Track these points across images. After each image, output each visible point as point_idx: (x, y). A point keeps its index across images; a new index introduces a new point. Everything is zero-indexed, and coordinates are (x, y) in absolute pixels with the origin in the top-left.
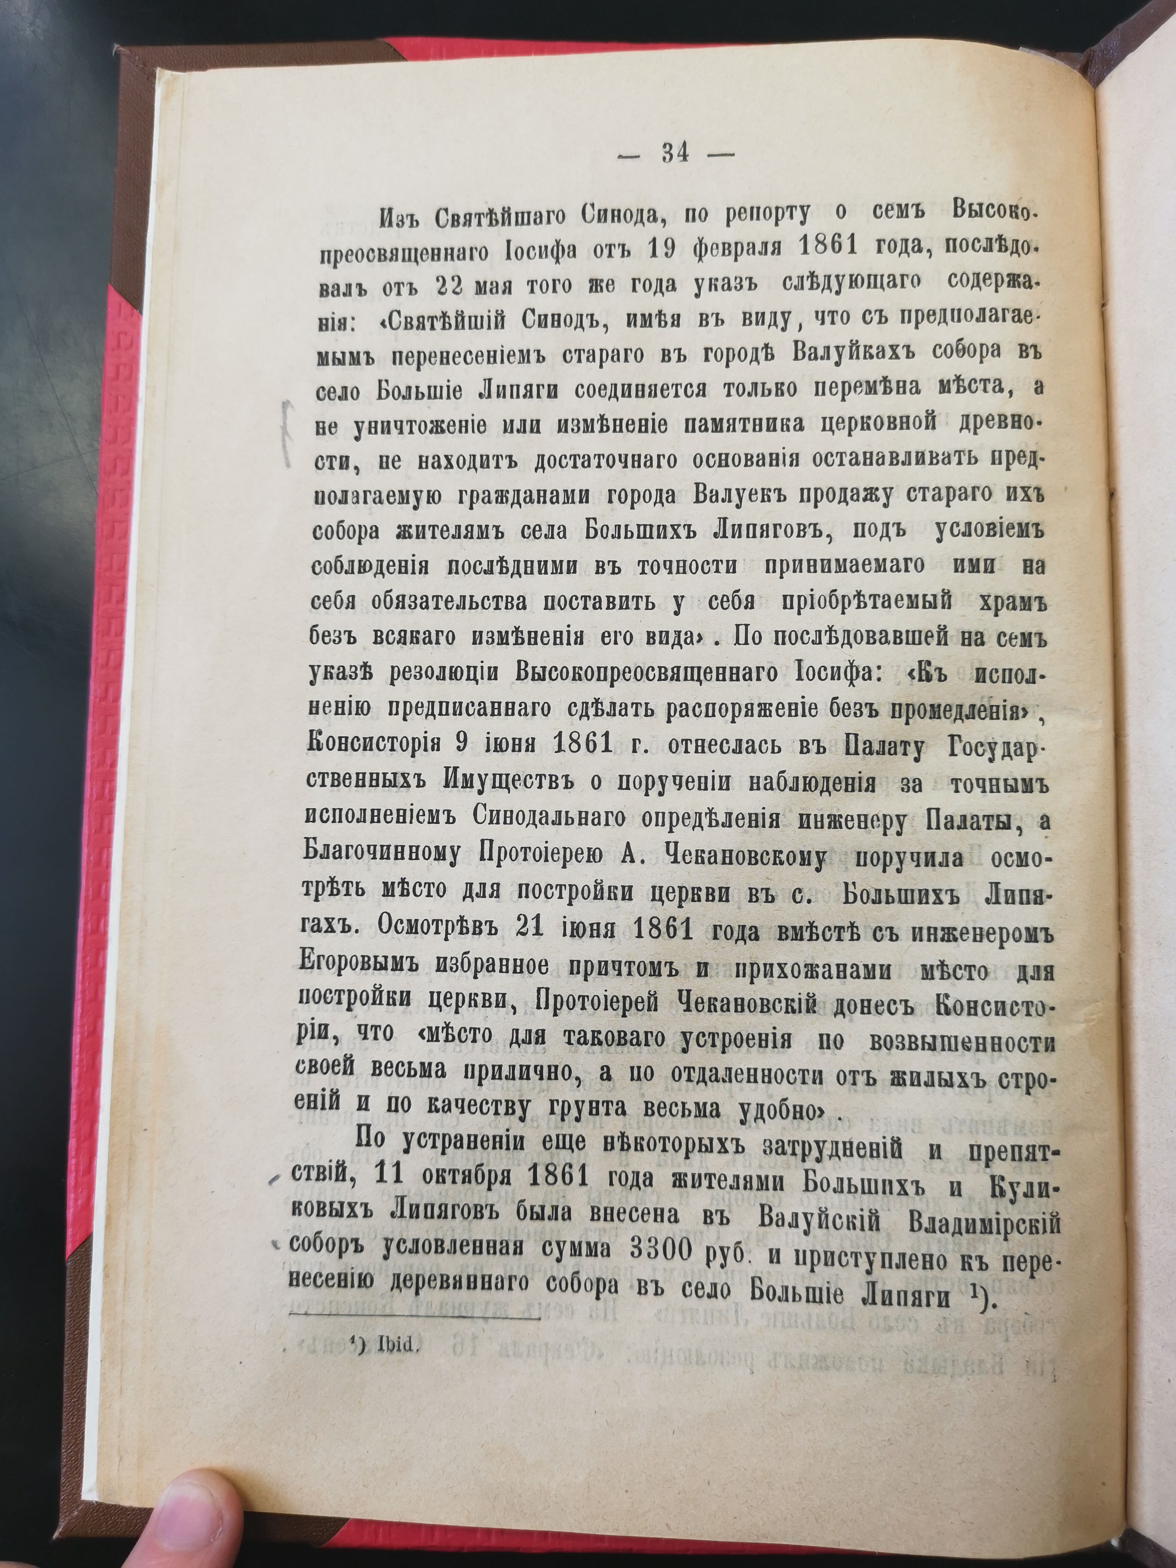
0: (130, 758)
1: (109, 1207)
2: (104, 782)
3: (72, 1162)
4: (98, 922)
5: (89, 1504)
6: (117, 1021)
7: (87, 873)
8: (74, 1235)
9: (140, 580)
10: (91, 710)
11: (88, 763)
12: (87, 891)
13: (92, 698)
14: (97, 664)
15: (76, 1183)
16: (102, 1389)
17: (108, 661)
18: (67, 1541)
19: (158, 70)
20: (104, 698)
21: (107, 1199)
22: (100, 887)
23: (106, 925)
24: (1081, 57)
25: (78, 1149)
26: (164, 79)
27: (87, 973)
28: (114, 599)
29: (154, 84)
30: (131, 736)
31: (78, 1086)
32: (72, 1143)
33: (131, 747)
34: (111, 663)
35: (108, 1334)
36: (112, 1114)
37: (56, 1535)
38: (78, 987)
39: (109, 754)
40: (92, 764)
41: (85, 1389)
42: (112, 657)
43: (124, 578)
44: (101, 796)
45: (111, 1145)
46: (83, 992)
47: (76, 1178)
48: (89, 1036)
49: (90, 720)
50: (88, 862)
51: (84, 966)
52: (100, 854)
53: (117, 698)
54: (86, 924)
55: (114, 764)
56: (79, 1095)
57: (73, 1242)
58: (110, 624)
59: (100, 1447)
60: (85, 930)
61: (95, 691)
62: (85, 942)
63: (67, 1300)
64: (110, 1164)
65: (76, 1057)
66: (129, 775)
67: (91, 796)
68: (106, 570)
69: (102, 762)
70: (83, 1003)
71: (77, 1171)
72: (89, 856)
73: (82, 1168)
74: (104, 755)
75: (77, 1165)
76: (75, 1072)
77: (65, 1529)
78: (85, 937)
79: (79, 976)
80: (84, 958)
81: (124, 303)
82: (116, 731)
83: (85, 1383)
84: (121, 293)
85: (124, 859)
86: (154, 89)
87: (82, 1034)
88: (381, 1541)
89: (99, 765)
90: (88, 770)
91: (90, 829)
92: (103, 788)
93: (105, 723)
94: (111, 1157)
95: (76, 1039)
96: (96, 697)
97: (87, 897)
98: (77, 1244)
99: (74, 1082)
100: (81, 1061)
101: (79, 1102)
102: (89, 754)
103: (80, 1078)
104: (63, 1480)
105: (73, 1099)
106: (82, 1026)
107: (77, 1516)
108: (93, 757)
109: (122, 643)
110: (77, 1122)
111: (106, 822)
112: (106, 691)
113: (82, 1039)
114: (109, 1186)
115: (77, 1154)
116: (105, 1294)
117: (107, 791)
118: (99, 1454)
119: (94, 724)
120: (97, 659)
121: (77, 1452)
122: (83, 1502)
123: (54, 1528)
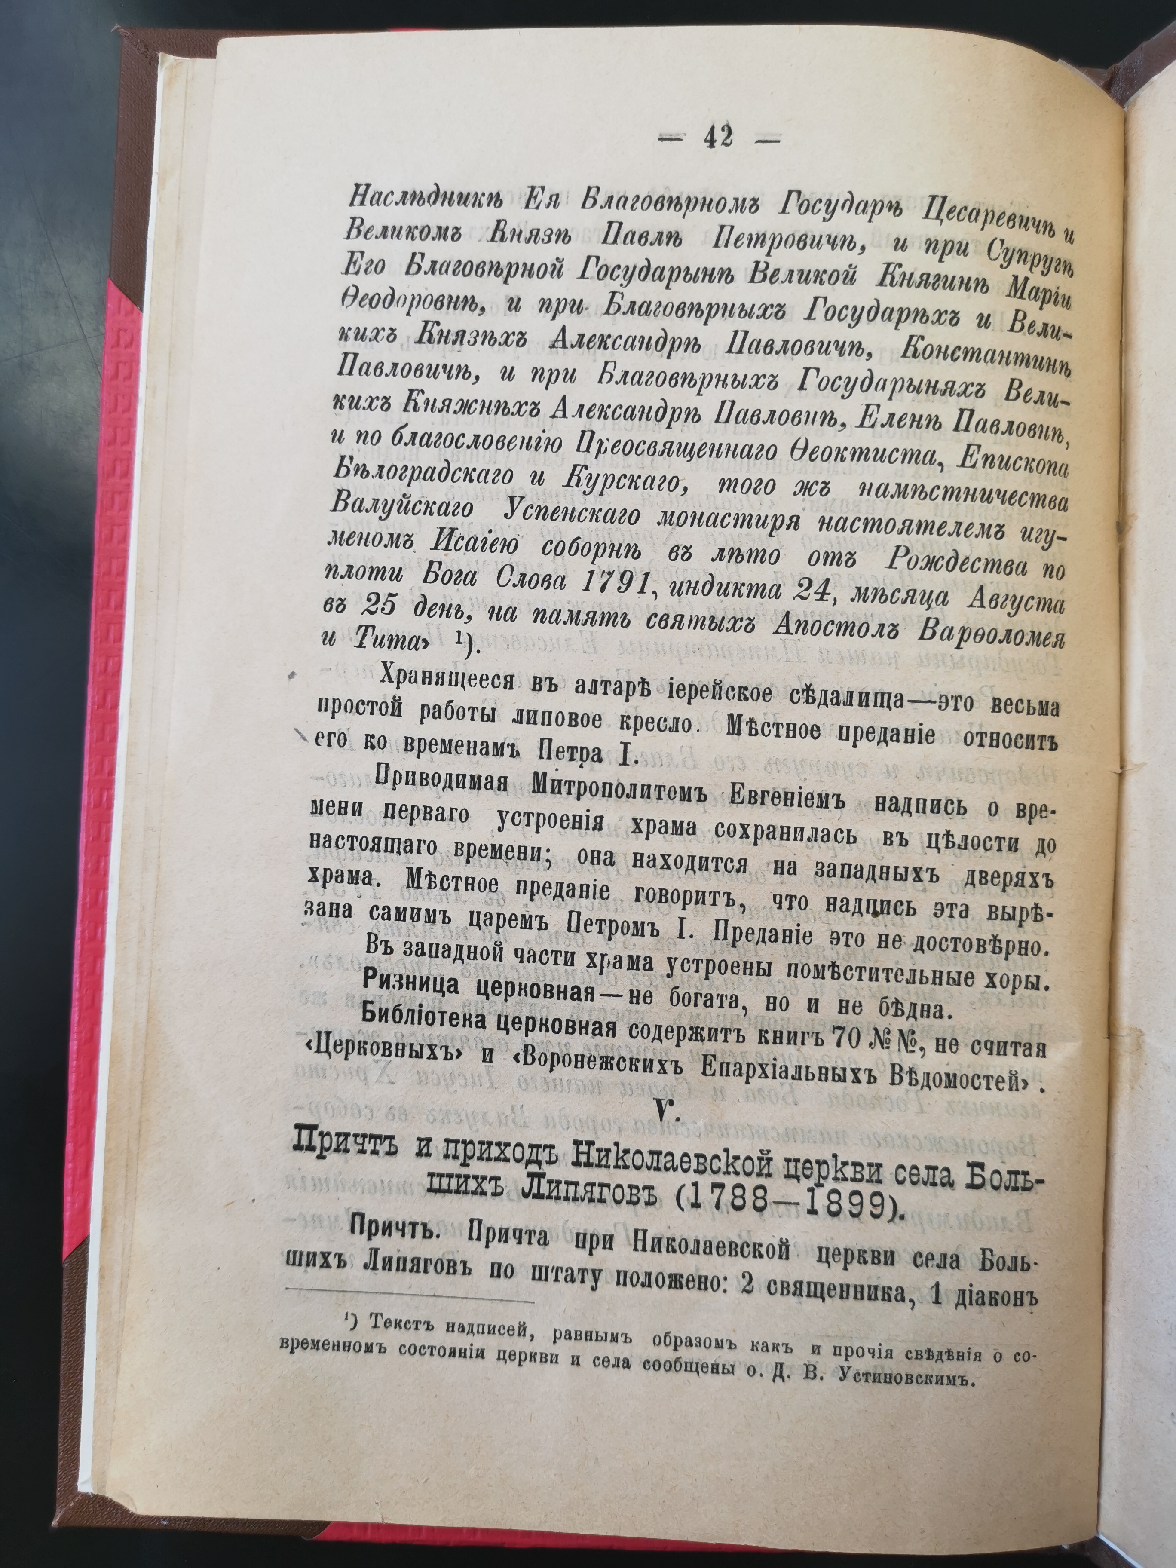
0: (128, 766)
1: (105, 1210)
2: (102, 790)
3: (69, 1166)
4: (96, 929)
5: (86, 1496)
6: (113, 1027)
7: (85, 881)
8: (70, 1237)
9: (139, 586)
10: (88, 718)
11: (86, 770)
12: (84, 898)
13: (89, 704)
14: (94, 671)
15: (73, 1188)
16: (97, 1386)
17: (106, 667)
18: (65, 1531)
19: (161, 54)
20: (103, 704)
21: (104, 1203)
22: (97, 894)
23: (103, 933)
24: (1105, 74)
25: (75, 1153)
26: (167, 64)
27: (84, 981)
28: (113, 604)
29: (157, 69)
30: (129, 745)
31: (75, 1092)
32: (69, 1147)
33: (129, 755)
34: (110, 669)
35: (103, 1334)
36: (108, 1120)
37: (54, 1523)
38: (75, 995)
39: (107, 762)
40: (90, 771)
41: (81, 1386)
42: (111, 663)
43: (123, 584)
44: (98, 804)
45: (107, 1150)
46: (80, 999)
47: (73, 1182)
48: (86, 1043)
49: (88, 727)
50: (86, 871)
51: (81, 973)
52: (98, 862)
53: (115, 705)
54: (83, 932)
55: (112, 772)
56: (76, 1101)
57: (70, 1244)
58: (108, 631)
59: (94, 1442)
60: (83, 938)
61: (93, 697)
62: (82, 950)
63: (64, 1299)
64: (106, 1169)
65: (73, 1063)
66: (127, 783)
67: (89, 803)
68: (104, 575)
69: (100, 770)
70: (80, 1011)
71: (74, 1176)
72: (86, 864)
73: (78, 1172)
74: (102, 763)
75: (74, 1169)
76: (72, 1078)
77: (63, 1519)
78: (82, 944)
79: (76, 983)
80: (81, 965)
81: (124, 298)
82: (114, 739)
83: (81, 1380)
84: (120, 288)
85: (122, 867)
86: (156, 75)
87: (79, 1040)
89: (96, 774)
90: (86, 778)
91: (87, 838)
92: (101, 796)
93: (103, 730)
94: (107, 1162)
95: (73, 1046)
96: (93, 704)
97: (84, 905)
98: (74, 1246)
99: (71, 1088)
100: (78, 1067)
101: (76, 1108)
102: (86, 761)
103: (77, 1084)
104: (59, 1472)
105: (71, 1104)
106: (79, 1033)
107: (73, 1508)
108: (90, 764)
109: (121, 649)
110: (74, 1126)
111: (104, 831)
112: (105, 698)
113: (79, 1045)
114: (105, 1189)
115: (74, 1158)
116: (100, 1294)
117: (105, 799)
118: (94, 1448)
119: (92, 731)
120: (95, 665)
121: (74, 1447)
122: (80, 1493)
123: (52, 1516)
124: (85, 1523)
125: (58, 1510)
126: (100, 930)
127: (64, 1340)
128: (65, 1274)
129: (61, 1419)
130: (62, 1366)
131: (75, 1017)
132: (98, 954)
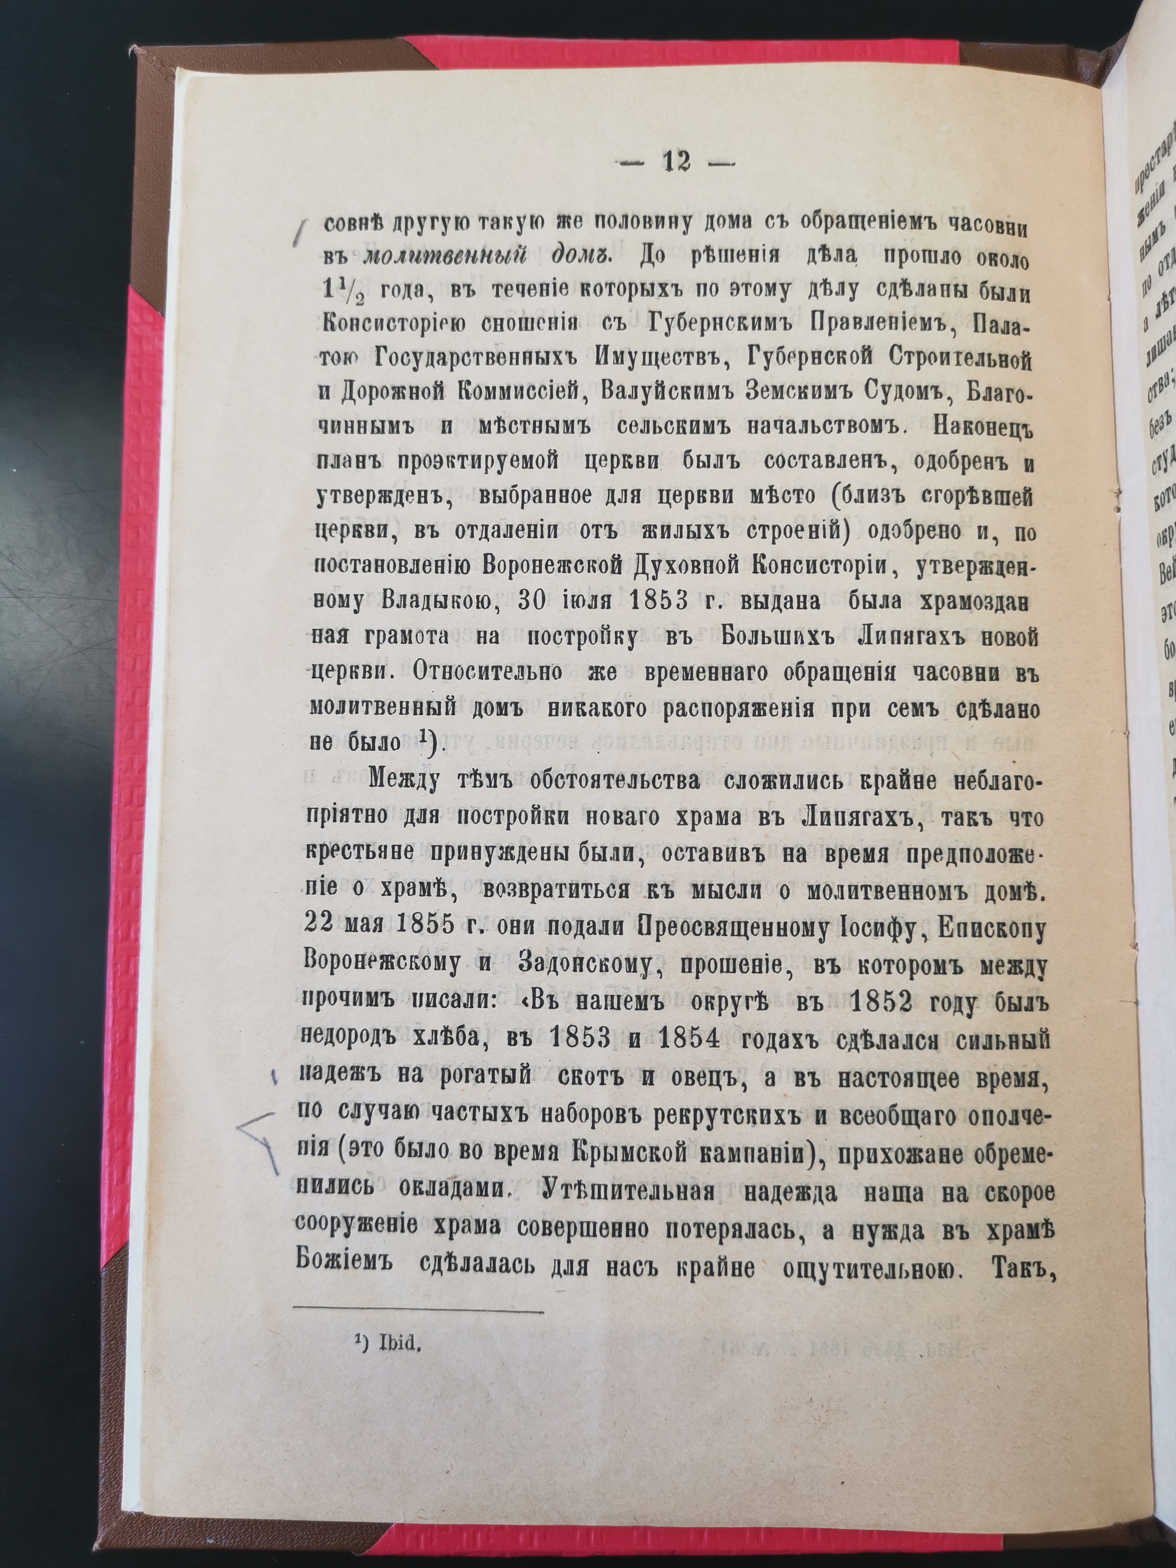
2: (132, 788)
3: (106, 1171)
4: (129, 929)
5: (129, 1515)
7: (117, 880)
8: (109, 1245)
10: (118, 716)
11: (117, 769)
12: (117, 898)
13: (119, 703)
14: (123, 670)
15: (110, 1193)
17: (134, 667)
18: (107, 1552)
19: (178, 70)
20: (132, 703)
22: (130, 893)
23: (137, 931)
25: (111, 1157)
26: (183, 80)
27: (118, 981)
28: (140, 603)
29: (173, 85)
31: (111, 1093)
32: (105, 1151)
34: (138, 668)
37: (96, 1546)
38: (109, 994)
39: (138, 758)
40: (120, 770)
41: (123, 1399)
42: (139, 662)
43: (150, 583)
44: (129, 802)
46: (115, 999)
47: (110, 1188)
48: (120, 1044)
49: (118, 726)
50: (118, 869)
51: (115, 973)
52: (130, 861)
53: (144, 703)
54: (116, 931)
55: (143, 769)
56: (112, 1104)
57: (108, 1252)
58: (136, 629)
60: (116, 938)
61: (123, 696)
62: (115, 949)
63: (103, 1310)
65: (108, 1065)
67: (120, 803)
68: (131, 574)
69: (130, 768)
70: (114, 1011)
71: (111, 1180)
72: (118, 863)
73: (116, 1178)
74: (132, 760)
75: (111, 1174)
77: (105, 1541)
78: (115, 944)
79: (110, 983)
80: (115, 965)
81: (146, 305)
82: (144, 736)
83: (122, 1393)
87: (114, 1042)
89: (126, 772)
90: (116, 777)
91: (119, 836)
95: (108, 1047)
97: (116, 904)
98: (113, 1254)
99: (107, 1089)
100: (113, 1068)
101: (111, 1111)
103: (112, 1086)
104: (101, 1490)
105: (106, 1107)
106: (114, 1034)
107: (116, 1529)
110: (109, 1132)
111: (137, 828)
113: (114, 1047)
115: (110, 1162)
117: (137, 796)
121: (115, 1463)
122: (121, 1513)
123: (94, 1539)
124: (128, 1544)
125: (100, 1531)
126: (133, 929)
127: (103, 1352)
128: (103, 1282)
129: (102, 1434)
130: (102, 1379)
131: (109, 1016)
132: (132, 953)
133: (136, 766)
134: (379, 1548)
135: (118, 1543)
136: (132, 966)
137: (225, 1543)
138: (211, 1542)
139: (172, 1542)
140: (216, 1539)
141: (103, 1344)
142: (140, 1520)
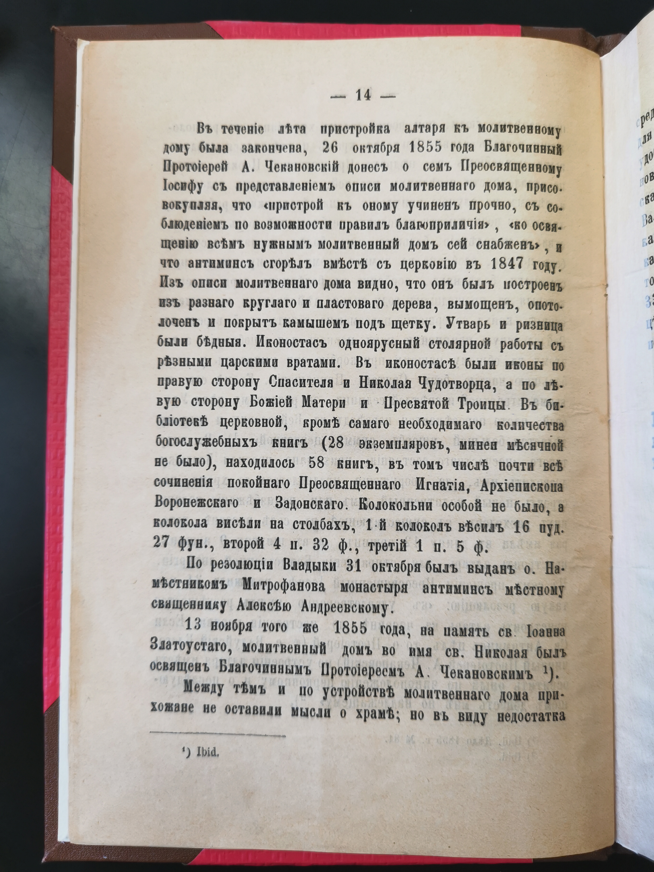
2: (58, 448)
3: (46, 660)
4: (56, 527)
5: (62, 843)
7: (49, 500)
8: (48, 700)
10: (49, 408)
11: (48, 439)
12: (49, 510)
13: (49, 400)
14: (52, 383)
15: (48, 672)
17: (58, 380)
18: (48, 863)
19: (79, 41)
20: (57, 400)
22: (57, 508)
23: (61, 529)
25: (49, 653)
26: (83, 46)
27: (51, 556)
28: (60, 346)
29: (76, 50)
31: (48, 618)
32: (45, 650)
34: (61, 382)
37: (43, 860)
38: (46, 564)
39: (60, 433)
40: (51, 439)
41: (57, 782)
42: (60, 377)
44: (57, 456)
46: (49, 567)
47: (48, 668)
49: (49, 414)
50: (50, 495)
51: (49, 552)
52: (57, 489)
53: (64, 402)
54: (49, 529)
55: (64, 439)
56: (49, 623)
57: (48, 704)
58: (58, 360)
60: (49, 532)
61: (52, 396)
62: (49, 539)
63: (45, 734)
65: (46, 602)
67: (50, 457)
68: (56, 330)
69: (56, 438)
70: (49, 573)
71: (48, 665)
72: (50, 491)
73: (51, 663)
74: (57, 433)
75: (49, 661)
76: (46, 611)
77: (48, 857)
78: (49, 535)
79: (46, 558)
80: (49, 547)
81: (61, 176)
82: (64, 421)
84: (60, 171)
87: (49, 589)
88: (220, 861)
89: (54, 440)
90: (48, 443)
91: (50, 476)
92: (57, 452)
93: (58, 416)
95: (46, 593)
96: (52, 400)
97: (49, 514)
98: (50, 704)
99: (46, 617)
100: (49, 604)
101: (48, 627)
102: (49, 433)
103: (49, 614)
104: (46, 831)
105: (46, 625)
106: (49, 585)
107: (54, 851)
108: (51, 435)
109: (66, 369)
110: (48, 638)
111: (59, 472)
112: (58, 397)
113: (49, 592)
115: (48, 655)
117: (59, 454)
119: (51, 417)
120: (52, 380)
121: (53, 816)
122: (57, 842)
123: (42, 856)
124: (61, 859)
125: (46, 852)
126: (58, 528)
127: (46, 757)
128: (45, 719)
129: (46, 801)
130: (46, 771)
131: (46, 576)
132: (59, 540)
133: (59, 438)
134: (197, 861)
135: (55, 858)
136: (58, 548)
137: (114, 858)
138: (106, 858)
139: (84, 858)
140: (108, 856)
141: (46, 753)
142: (67, 845)
